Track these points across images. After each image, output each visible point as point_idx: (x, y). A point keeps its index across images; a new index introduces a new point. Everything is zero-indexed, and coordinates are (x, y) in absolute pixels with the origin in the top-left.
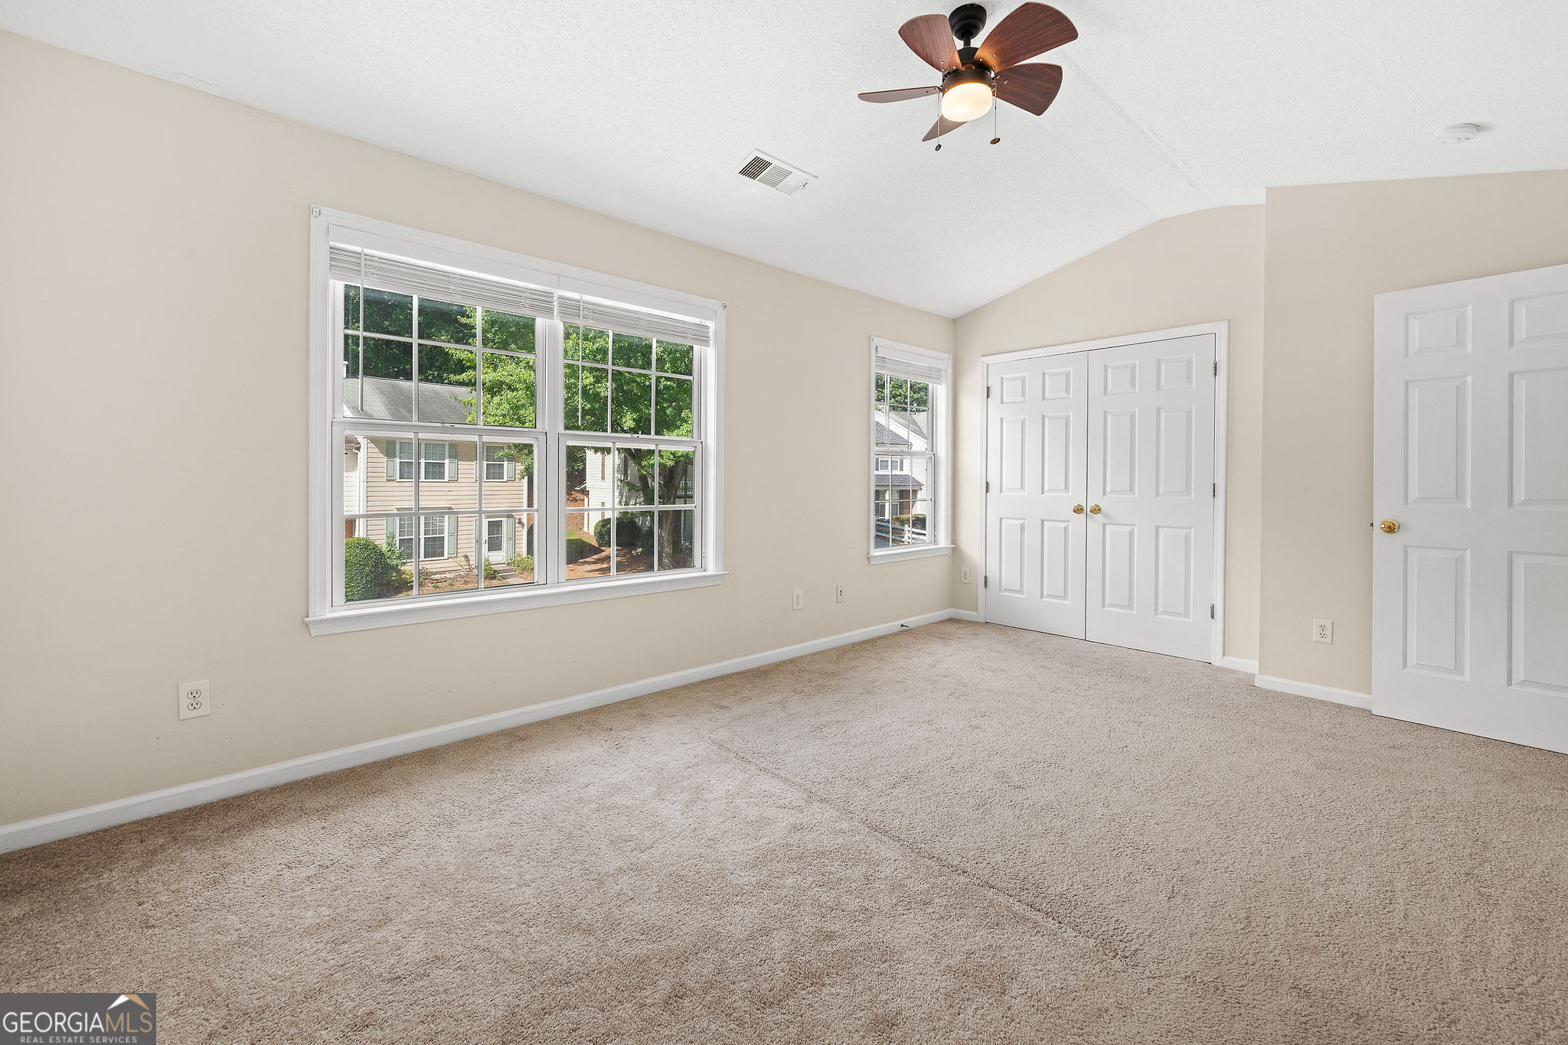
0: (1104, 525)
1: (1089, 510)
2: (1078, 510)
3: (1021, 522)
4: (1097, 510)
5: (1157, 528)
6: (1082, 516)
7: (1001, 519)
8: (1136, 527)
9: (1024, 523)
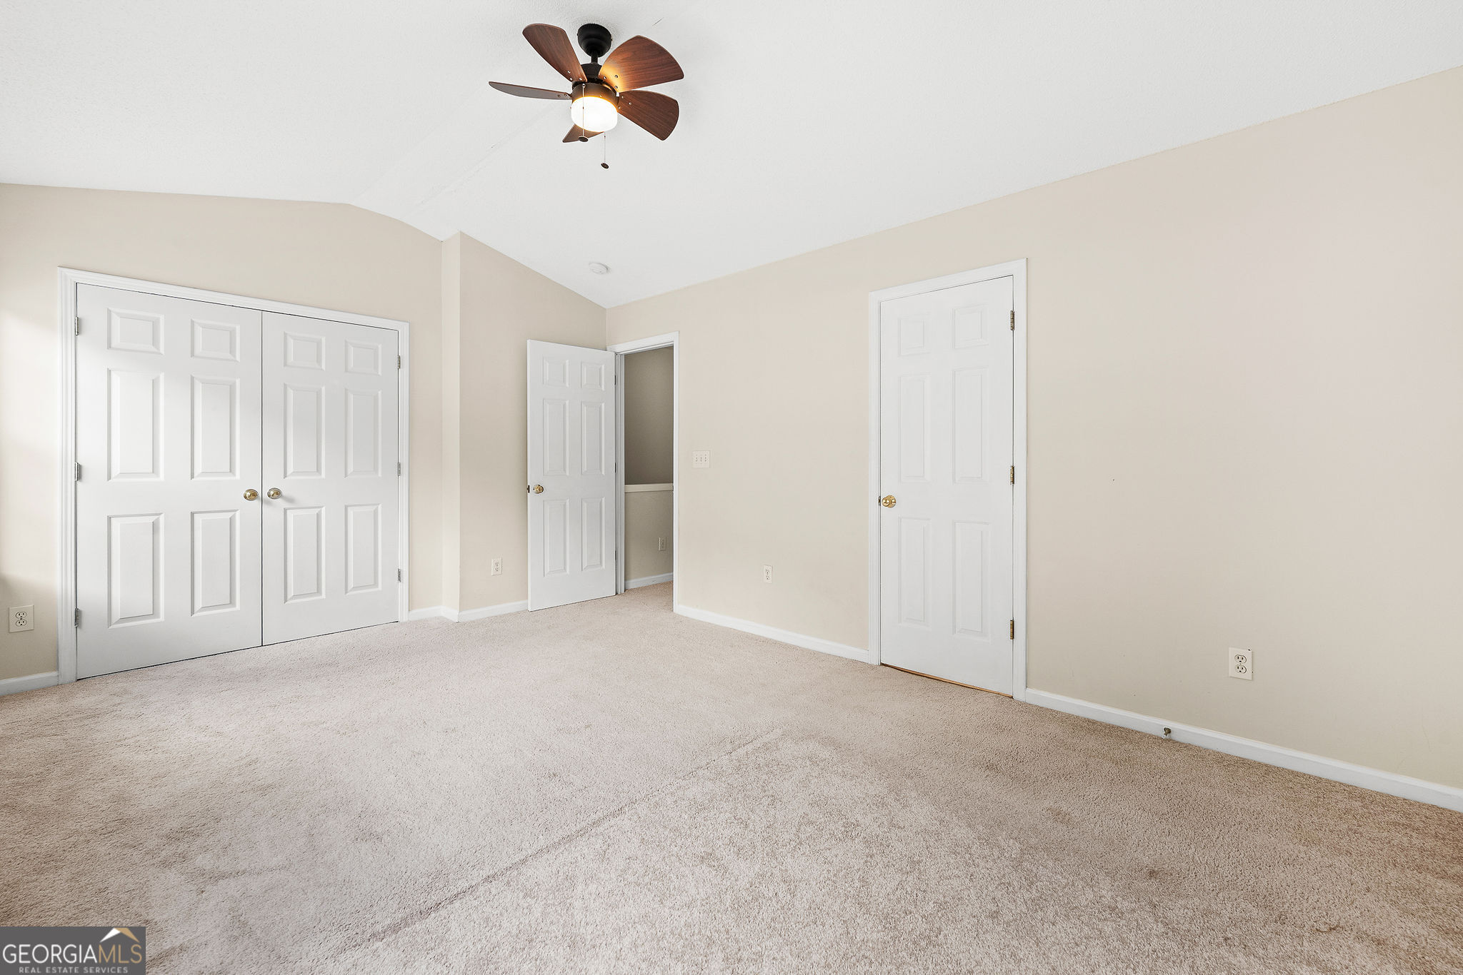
0: (285, 510)
1: (265, 496)
2: (253, 495)
3: (153, 518)
4: (277, 493)
5: (346, 507)
6: (256, 503)
7: (109, 519)
8: (324, 509)
9: (158, 518)
